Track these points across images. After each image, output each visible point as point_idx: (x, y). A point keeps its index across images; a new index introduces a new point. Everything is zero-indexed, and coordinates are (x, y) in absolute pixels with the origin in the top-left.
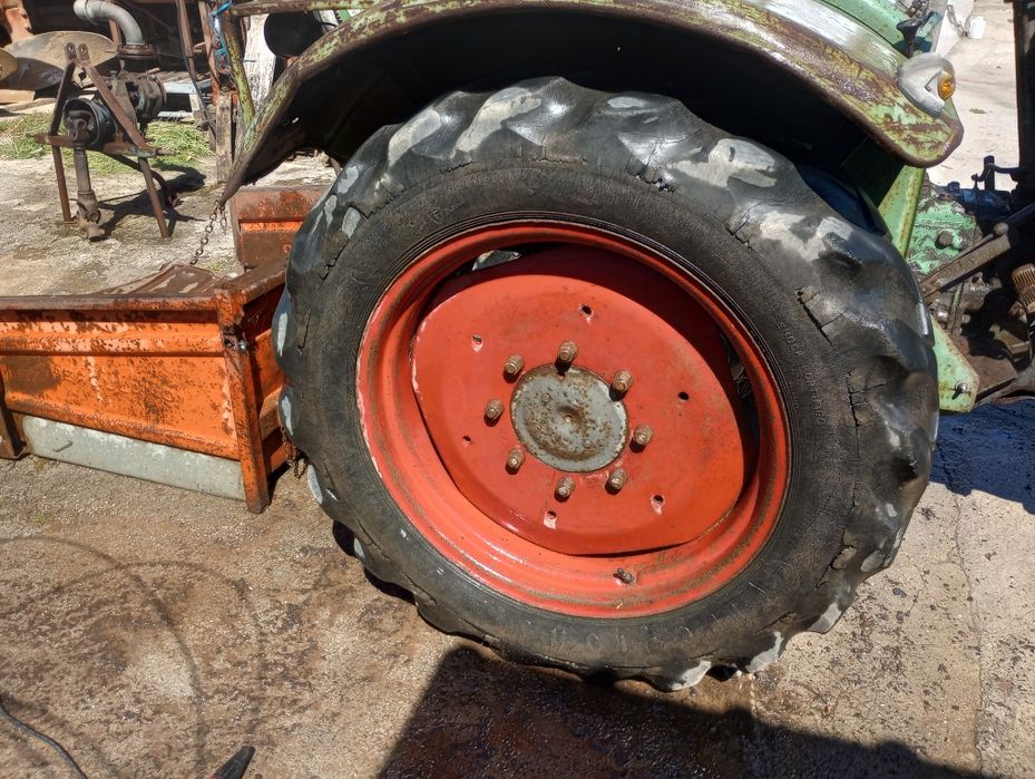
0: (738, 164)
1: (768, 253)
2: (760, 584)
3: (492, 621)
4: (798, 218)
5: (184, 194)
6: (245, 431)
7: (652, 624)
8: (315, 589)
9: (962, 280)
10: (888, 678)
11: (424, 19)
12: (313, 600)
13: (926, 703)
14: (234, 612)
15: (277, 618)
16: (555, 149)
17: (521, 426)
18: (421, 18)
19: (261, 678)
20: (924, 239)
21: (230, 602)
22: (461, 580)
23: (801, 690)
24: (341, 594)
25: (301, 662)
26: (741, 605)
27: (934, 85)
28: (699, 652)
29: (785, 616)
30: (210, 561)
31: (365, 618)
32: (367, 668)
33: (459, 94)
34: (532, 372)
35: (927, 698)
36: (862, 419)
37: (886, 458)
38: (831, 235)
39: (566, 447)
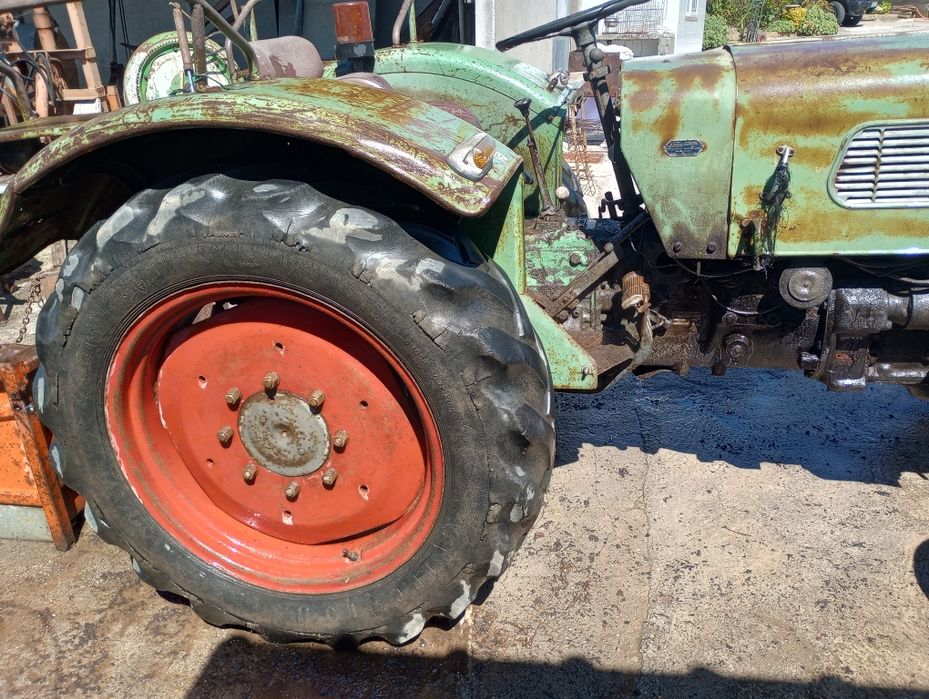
0: (351, 226)
1: (385, 290)
2: (441, 544)
3: (249, 608)
4: (402, 261)
5: (22, 280)
6: (43, 480)
7: (372, 591)
8: (110, 607)
9: (592, 288)
10: (578, 607)
11: (102, 140)
12: (109, 617)
13: (605, 622)
14: (37, 636)
15: (75, 637)
16: (219, 228)
17: (249, 445)
18: (99, 139)
19: (57, 689)
20: (561, 261)
21: (35, 629)
22: (221, 579)
23: (509, 627)
24: (132, 609)
25: (93, 671)
26: (432, 565)
27: (470, 159)
28: (410, 608)
29: (465, 567)
30: (20, 597)
31: (153, 626)
32: (150, 667)
33: (149, 191)
34: (248, 400)
35: (606, 618)
36: (479, 404)
37: (504, 431)
38: (427, 271)
39: (286, 456)
